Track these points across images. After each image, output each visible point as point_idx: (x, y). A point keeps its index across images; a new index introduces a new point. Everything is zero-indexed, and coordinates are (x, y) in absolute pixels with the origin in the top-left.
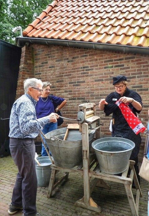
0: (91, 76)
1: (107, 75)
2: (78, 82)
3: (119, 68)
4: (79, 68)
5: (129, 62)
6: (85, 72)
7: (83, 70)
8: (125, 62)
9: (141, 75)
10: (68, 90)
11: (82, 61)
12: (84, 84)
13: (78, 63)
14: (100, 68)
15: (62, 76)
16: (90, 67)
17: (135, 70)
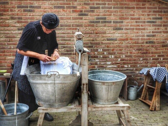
1: (69, 2)
2: (31, 7)
9: (105, 6)
10: (16, 16)
12: (39, 9)
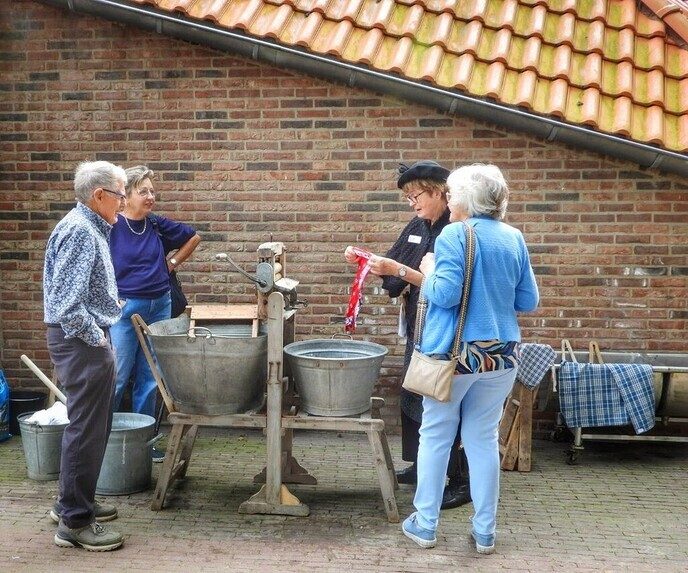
0: (236, 147)
1: (289, 151)
2: (185, 166)
3: (332, 131)
4: (192, 114)
5: (361, 114)
6: (212, 130)
7: (207, 126)
8: (349, 114)
9: (397, 160)
11: (203, 90)
12: (207, 173)
13: (189, 95)
14: (267, 126)
15: (122, 137)
16: (232, 117)
17: (379, 144)
